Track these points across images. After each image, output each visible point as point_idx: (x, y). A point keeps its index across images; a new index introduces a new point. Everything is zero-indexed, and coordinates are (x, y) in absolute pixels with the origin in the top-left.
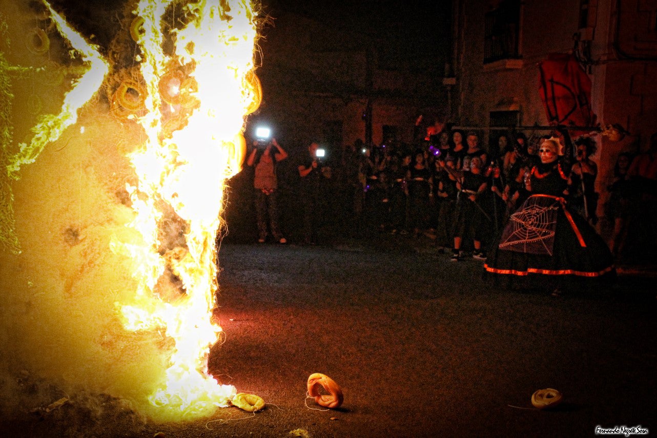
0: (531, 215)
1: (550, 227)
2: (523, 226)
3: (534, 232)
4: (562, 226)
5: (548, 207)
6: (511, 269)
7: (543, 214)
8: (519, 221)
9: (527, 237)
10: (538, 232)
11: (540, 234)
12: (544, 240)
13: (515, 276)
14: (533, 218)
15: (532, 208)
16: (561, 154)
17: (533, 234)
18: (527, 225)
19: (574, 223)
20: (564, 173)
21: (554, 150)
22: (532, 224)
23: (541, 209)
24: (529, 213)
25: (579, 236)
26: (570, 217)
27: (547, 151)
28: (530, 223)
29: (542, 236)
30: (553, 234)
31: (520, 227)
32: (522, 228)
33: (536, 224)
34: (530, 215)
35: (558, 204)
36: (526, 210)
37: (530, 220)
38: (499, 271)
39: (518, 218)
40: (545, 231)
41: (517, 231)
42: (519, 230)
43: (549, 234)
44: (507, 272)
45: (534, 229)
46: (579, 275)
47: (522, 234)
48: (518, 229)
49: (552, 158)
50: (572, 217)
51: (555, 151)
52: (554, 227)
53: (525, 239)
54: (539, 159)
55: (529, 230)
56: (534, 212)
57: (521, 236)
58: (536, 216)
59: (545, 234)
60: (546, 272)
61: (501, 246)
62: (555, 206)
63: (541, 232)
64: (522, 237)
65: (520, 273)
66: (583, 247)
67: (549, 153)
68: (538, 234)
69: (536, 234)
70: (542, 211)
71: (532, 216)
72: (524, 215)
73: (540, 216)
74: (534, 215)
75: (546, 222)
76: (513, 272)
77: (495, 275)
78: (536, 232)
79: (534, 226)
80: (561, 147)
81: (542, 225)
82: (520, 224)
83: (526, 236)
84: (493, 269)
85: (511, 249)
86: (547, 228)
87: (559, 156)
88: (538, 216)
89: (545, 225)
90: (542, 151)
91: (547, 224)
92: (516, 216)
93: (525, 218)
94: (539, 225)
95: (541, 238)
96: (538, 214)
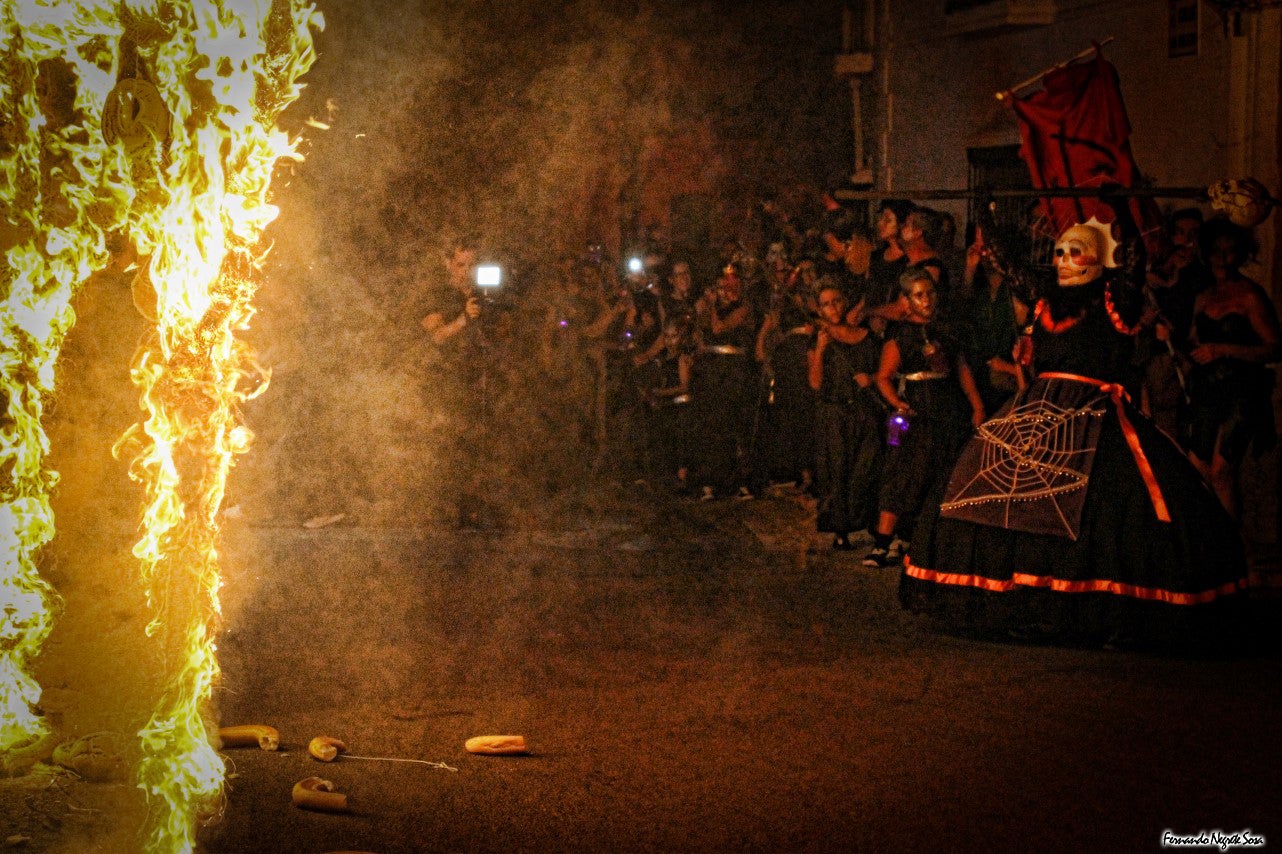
0: (1030, 427)
1: (1077, 463)
2: (1006, 456)
3: (1033, 472)
4: (1110, 461)
5: (1079, 407)
6: (970, 571)
7: (1061, 428)
8: (997, 441)
9: (1014, 487)
10: (1044, 474)
11: (1049, 480)
12: (1058, 496)
13: (981, 592)
14: (1035, 435)
15: (1034, 410)
16: (1111, 264)
17: (1029, 479)
18: (1018, 455)
19: (1143, 457)
20: (1121, 316)
21: (1092, 253)
22: (1029, 452)
23: (1058, 412)
24: (1024, 421)
25: (1155, 492)
26: (1133, 439)
27: (1074, 252)
28: (1026, 447)
29: (1052, 487)
30: (1083, 481)
31: (998, 460)
32: (1002, 461)
33: (1041, 451)
34: (1026, 427)
35: (1107, 401)
36: (1020, 411)
37: (1026, 442)
38: (940, 577)
39: (995, 434)
40: (1064, 473)
41: (988, 470)
42: (995, 466)
43: (1074, 481)
44: (964, 579)
45: (1035, 463)
46: (1144, 597)
47: (1001, 477)
48: (991, 464)
49: (1084, 272)
50: (1141, 439)
51: (1094, 255)
52: (1089, 463)
53: (1008, 490)
54: (1054, 273)
55: (1022, 468)
56: (1039, 419)
57: (997, 483)
58: (1042, 431)
59: (1062, 480)
60: (1060, 585)
61: (946, 507)
62: (1095, 407)
63: (1052, 475)
64: (1002, 486)
65: (993, 585)
66: (1162, 523)
67: (1078, 259)
68: (1044, 480)
69: (1038, 479)
70: (1060, 417)
71: (1033, 431)
72: (1012, 426)
73: (1052, 432)
74: (1037, 428)
75: (1068, 448)
76: (977, 582)
77: (930, 584)
78: (1039, 474)
79: (1035, 459)
80: (1112, 245)
81: (1057, 456)
82: (998, 450)
83: (1011, 483)
84: (923, 571)
85: (969, 518)
86: (1069, 466)
87: (1106, 270)
88: (1049, 430)
89: (1065, 456)
90: (1061, 252)
91: (1071, 453)
92: (990, 429)
93: (1014, 433)
94: (1048, 454)
95: (1049, 491)
96: (1048, 424)
